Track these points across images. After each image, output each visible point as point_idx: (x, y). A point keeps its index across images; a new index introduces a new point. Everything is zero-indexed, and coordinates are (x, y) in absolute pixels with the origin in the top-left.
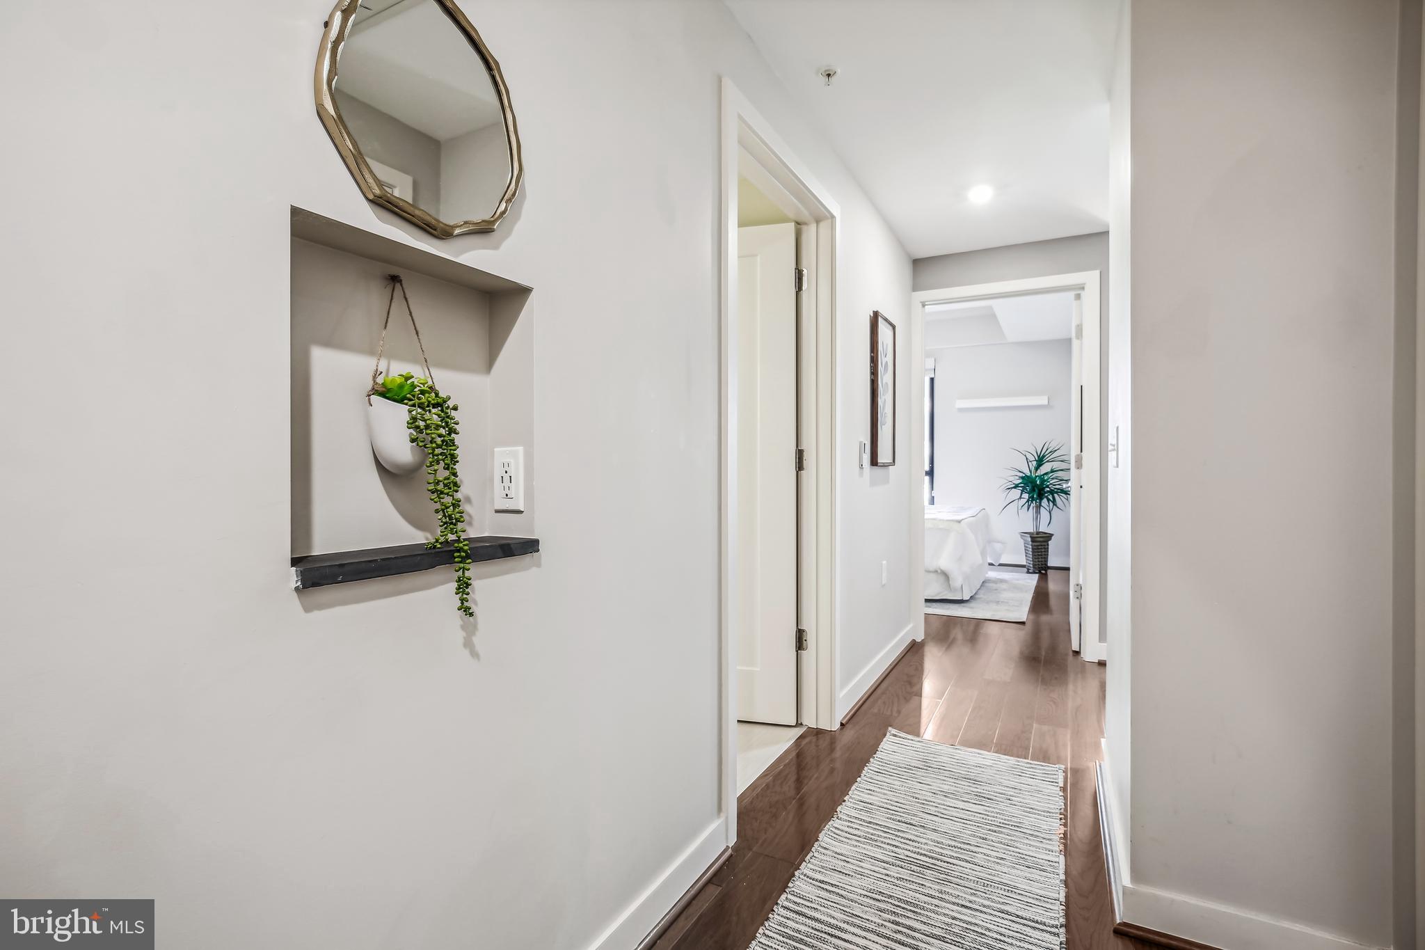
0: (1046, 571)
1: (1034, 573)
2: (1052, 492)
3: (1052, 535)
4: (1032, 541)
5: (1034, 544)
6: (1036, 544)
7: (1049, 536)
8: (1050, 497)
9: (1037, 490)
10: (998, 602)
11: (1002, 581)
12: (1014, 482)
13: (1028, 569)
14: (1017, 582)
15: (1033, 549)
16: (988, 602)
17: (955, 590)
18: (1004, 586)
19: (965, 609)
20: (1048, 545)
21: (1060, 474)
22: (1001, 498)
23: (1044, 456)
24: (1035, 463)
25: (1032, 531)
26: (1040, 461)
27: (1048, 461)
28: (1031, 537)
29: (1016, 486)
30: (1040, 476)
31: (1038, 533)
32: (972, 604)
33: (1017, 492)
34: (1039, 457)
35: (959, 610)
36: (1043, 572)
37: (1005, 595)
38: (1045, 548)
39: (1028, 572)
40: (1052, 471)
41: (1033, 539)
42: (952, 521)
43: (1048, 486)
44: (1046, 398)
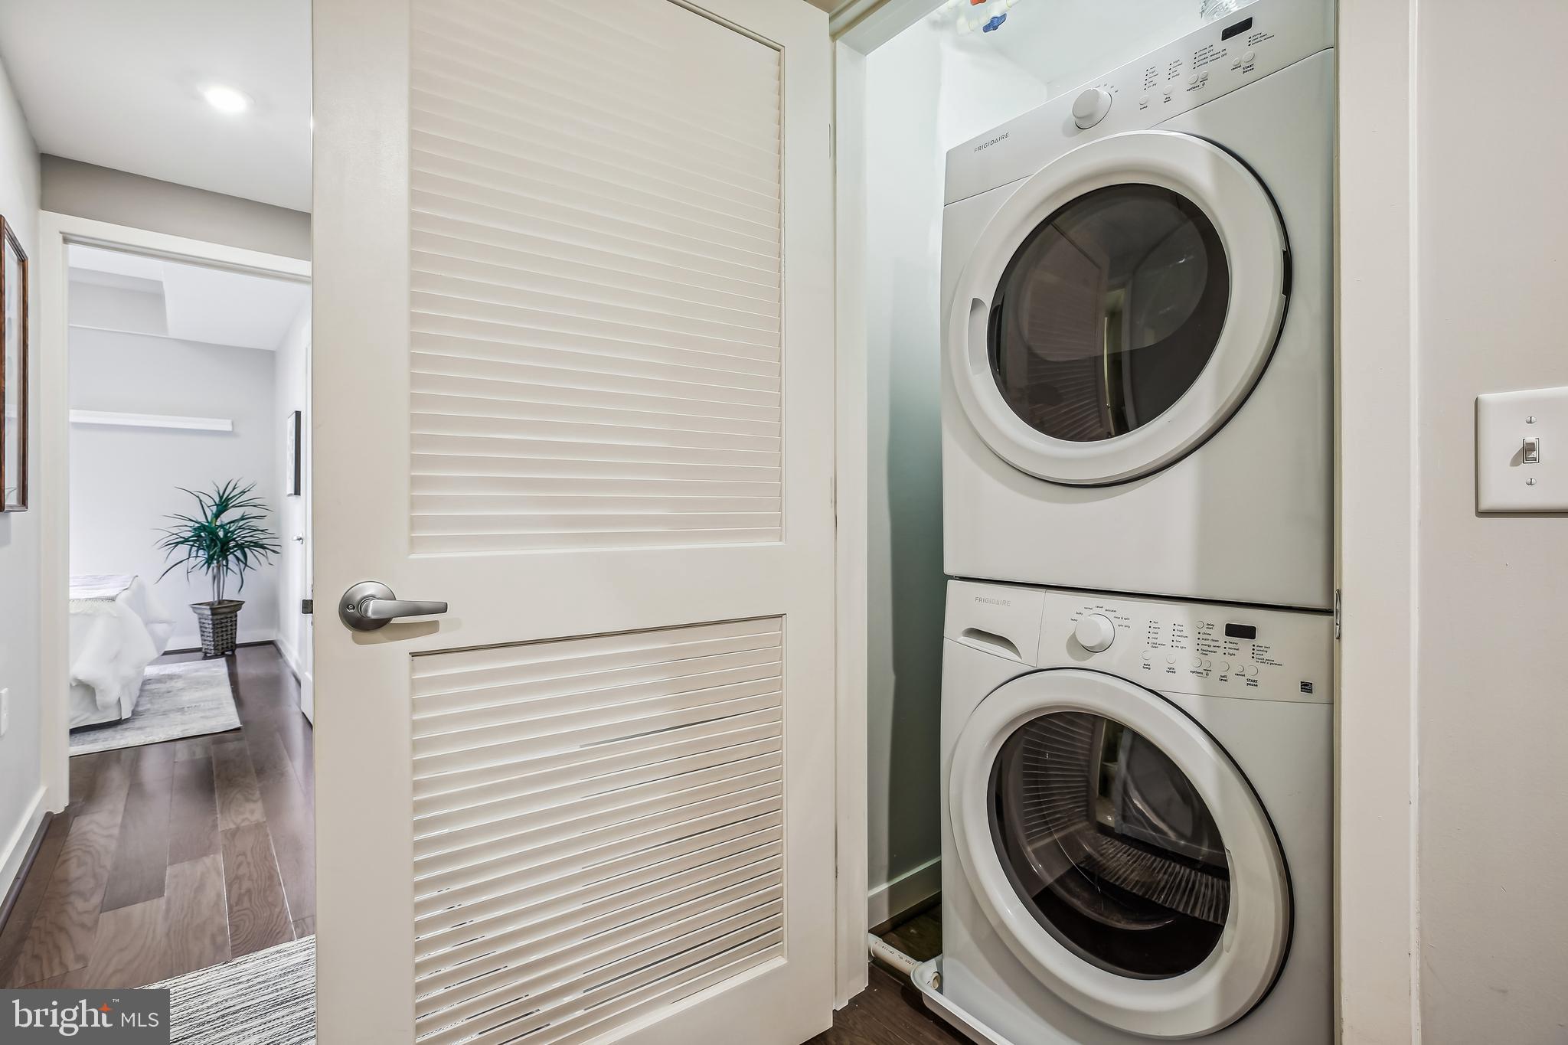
0: (233, 651)
1: (216, 656)
2: (241, 547)
3: (244, 602)
4: (213, 614)
5: (216, 617)
6: (219, 617)
7: (238, 605)
8: (239, 554)
9: (219, 545)
10: (181, 710)
11: (171, 677)
12: (182, 535)
13: (206, 653)
14: (195, 674)
15: (213, 625)
16: (165, 713)
17: (106, 707)
18: (179, 684)
19: (127, 734)
20: (236, 616)
21: (254, 523)
22: (161, 559)
23: (227, 499)
24: (214, 509)
25: (212, 600)
26: (223, 505)
27: (233, 506)
28: (211, 609)
29: (185, 540)
30: (222, 526)
31: (220, 602)
32: (137, 724)
33: (184, 549)
34: (221, 498)
35: (118, 736)
36: (229, 653)
37: (187, 697)
38: (231, 621)
39: (205, 657)
40: (242, 519)
41: (214, 611)
42: (96, 599)
43: (234, 540)
44: (230, 421)
